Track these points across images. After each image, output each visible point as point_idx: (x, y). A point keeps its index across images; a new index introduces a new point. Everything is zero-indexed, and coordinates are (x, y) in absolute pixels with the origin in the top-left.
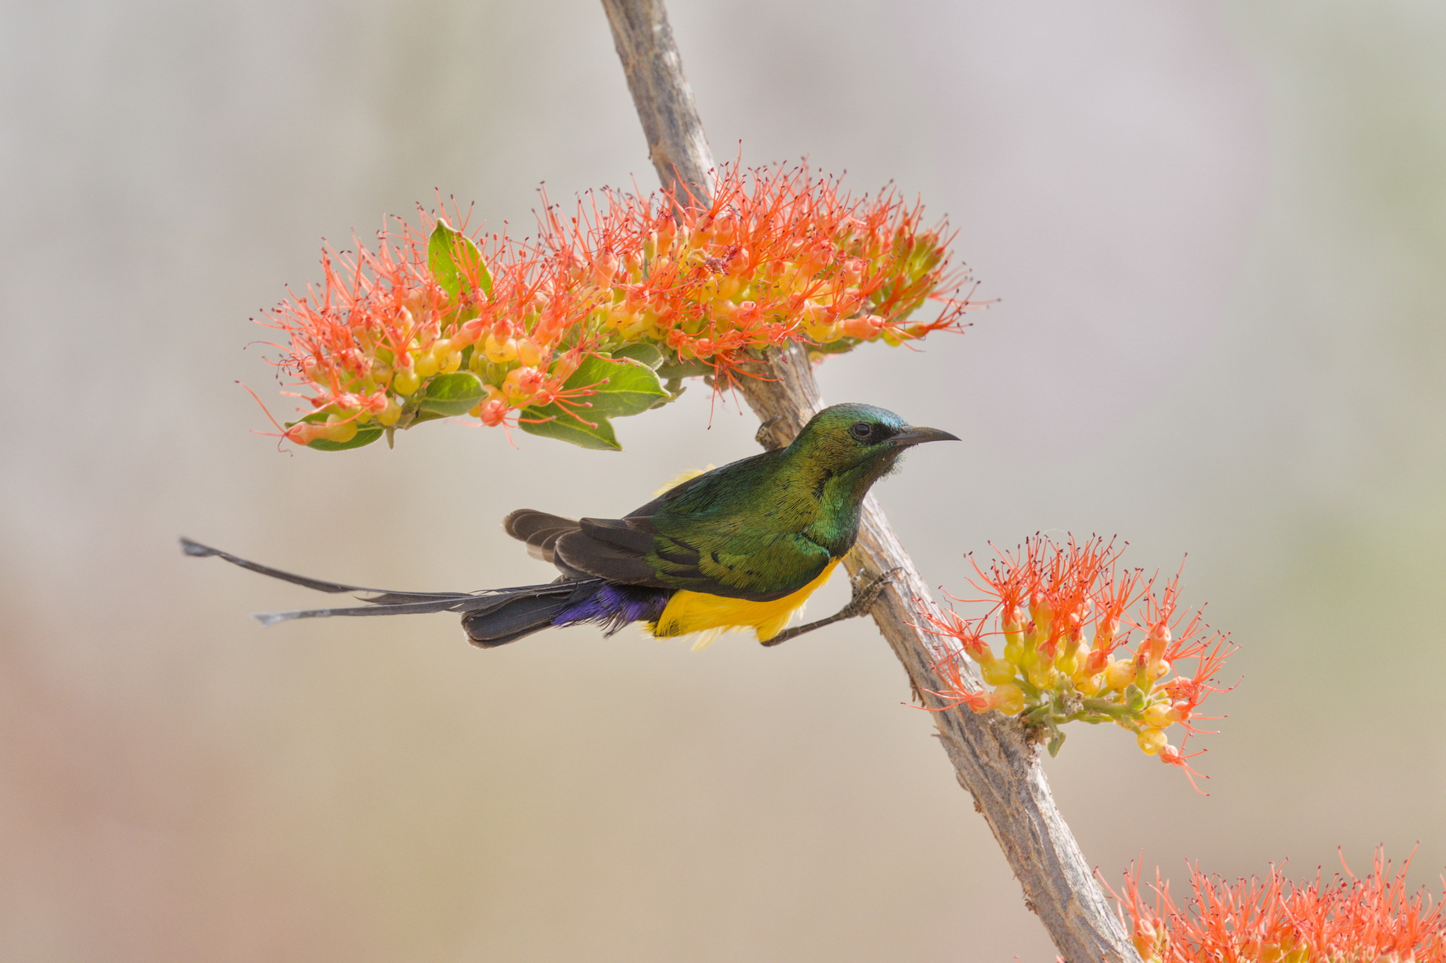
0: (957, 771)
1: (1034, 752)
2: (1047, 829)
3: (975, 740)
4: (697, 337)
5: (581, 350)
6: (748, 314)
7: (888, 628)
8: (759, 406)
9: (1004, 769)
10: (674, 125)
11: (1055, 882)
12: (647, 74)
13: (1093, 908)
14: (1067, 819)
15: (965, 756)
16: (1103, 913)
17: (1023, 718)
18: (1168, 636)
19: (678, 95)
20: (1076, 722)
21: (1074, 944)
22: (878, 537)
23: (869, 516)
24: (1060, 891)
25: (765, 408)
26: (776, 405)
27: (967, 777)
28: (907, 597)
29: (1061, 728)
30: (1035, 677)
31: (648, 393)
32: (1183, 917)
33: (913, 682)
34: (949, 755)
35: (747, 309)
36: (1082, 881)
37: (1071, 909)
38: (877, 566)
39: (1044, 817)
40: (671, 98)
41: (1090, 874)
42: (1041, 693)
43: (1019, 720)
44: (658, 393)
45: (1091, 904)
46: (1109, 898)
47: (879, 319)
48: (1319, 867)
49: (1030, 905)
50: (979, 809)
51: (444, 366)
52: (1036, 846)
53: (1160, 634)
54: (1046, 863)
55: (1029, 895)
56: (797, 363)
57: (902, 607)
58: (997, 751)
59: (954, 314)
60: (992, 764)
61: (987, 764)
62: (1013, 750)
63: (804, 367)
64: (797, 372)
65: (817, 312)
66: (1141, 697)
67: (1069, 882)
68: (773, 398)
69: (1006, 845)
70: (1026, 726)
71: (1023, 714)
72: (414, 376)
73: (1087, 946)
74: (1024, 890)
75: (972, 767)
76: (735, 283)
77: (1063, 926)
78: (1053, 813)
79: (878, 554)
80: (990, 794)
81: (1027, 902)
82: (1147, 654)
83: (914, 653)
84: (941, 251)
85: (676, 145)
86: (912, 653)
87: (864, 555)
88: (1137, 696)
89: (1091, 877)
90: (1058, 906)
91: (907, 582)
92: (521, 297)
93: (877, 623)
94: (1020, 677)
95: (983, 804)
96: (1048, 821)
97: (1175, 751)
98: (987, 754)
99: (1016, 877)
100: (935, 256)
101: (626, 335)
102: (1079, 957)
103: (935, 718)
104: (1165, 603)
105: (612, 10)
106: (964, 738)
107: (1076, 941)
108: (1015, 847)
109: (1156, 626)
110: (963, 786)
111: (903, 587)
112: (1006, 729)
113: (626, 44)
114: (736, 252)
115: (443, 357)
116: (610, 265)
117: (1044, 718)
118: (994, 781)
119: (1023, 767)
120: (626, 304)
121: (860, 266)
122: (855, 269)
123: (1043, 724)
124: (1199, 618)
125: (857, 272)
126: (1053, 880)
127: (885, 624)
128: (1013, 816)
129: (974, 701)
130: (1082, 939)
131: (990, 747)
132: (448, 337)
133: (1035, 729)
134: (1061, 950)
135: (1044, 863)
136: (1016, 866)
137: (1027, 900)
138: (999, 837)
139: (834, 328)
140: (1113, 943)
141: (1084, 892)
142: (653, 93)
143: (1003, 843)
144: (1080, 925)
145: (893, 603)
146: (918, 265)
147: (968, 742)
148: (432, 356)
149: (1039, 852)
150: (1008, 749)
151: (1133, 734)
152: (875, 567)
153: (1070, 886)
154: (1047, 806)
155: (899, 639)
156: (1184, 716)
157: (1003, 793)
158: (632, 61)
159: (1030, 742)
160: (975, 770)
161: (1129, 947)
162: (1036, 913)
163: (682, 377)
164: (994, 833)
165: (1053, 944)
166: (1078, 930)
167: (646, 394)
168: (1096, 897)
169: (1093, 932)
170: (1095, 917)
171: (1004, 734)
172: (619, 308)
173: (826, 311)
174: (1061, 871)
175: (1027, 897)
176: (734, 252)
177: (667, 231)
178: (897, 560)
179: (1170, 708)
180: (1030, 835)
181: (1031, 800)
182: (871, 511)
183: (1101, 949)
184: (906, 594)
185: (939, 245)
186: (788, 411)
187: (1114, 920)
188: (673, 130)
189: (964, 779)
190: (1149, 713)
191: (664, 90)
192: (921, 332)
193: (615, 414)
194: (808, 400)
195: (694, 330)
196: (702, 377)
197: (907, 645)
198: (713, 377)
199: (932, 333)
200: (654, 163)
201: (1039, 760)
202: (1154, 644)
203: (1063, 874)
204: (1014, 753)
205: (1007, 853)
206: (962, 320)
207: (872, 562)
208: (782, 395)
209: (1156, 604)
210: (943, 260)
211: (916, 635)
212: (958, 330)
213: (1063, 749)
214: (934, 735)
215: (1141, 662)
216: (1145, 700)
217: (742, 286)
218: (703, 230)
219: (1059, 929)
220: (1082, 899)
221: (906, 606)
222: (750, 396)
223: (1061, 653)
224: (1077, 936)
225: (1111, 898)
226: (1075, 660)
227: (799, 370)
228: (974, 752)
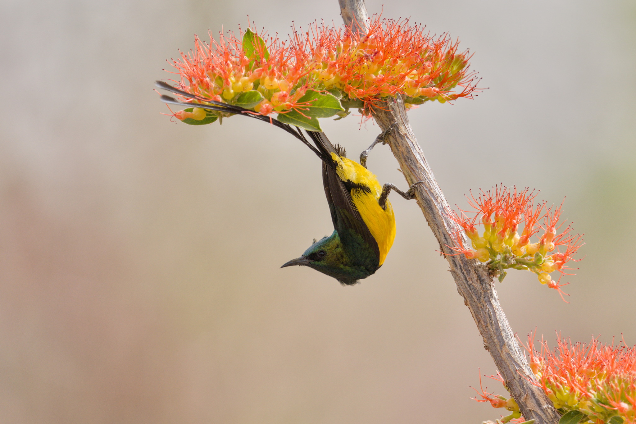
0: (458, 287)
1: (492, 280)
2: (496, 314)
3: (467, 273)
4: (358, 88)
5: (306, 87)
6: (381, 80)
7: (432, 223)
8: (382, 123)
9: (479, 287)
10: (352, 0)
11: (498, 337)
13: (513, 350)
14: (504, 311)
15: (462, 280)
16: (518, 352)
17: (488, 265)
18: (555, 232)
20: (511, 269)
21: (504, 365)
22: (430, 183)
23: (427, 174)
24: (500, 341)
25: (384, 125)
26: (389, 123)
28: (441, 210)
29: (505, 270)
30: (495, 247)
31: (335, 108)
32: (553, 355)
33: (441, 247)
34: (455, 279)
35: (380, 78)
36: (509, 338)
37: (504, 349)
38: (429, 195)
39: (495, 309)
41: (513, 335)
42: (497, 254)
43: (486, 266)
44: (339, 109)
45: (513, 348)
46: (521, 346)
47: (437, 89)
48: (614, 337)
49: (486, 347)
50: (466, 304)
51: (245, 89)
52: (490, 321)
53: (551, 231)
54: (494, 329)
55: (486, 343)
56: (399, 106)
57: (438, 214)
58: (476, 279)
59: (470, 90)
60: (474, 284)
61: (471, 284)
62: (483, 279)
63: (402, 108)
64: (399, 110)
65: (411, 82)
66: (541, 258)
67: (504, 338)
68: (388, 120)
69: (477, 320)
70: (489, 269)
71: (488, 264)
72: (232, 91)
73: (510, 366)
74: (484, 340)
75: (465, 285)
76: (376, 67)
77: (500, 356)
78: (499, 307)
79: (429, 190)
80: (472, 297)
82: (545, 240)
83: (443, 234)
84: (466, 62)
85: (353, 9)
86: (442, 234)
87: (423, 191)
88: (539, 257)
89: (514, 337)
90: (498, 348)
91: (441, 203)
92: (282, 65)
93: (427, 220)
94: (488, 246)
95: (468, 302)
96: (496, 311)
97: (554, 283)
98: (472, 280)
99: (481, 335)
100: (463, 64)
101: (327, 84)
102: (506, 371)
103: (450, 264)
104: (555, 217)
106: (462, 272)
107: (505, 363)
108: (481, 321)
109: (550, 227)
110: (460, 294)
111: (440, 205)
112: (480, 270)
115: (245, 84)
116: (322, 52)
117: (497, 266)
118: (474, 292)
119: (487, 286)
120: (327, 71)
121: (431, 65)
122: (429, 66)
123: (497, 269)
124: (569, 228)
126: (497, 336)
127: (431, 221)
128: (481, 307)
129: (467, 254)
130: (508, 363)
131: (473, 277)
132: (248, 76)
133: (493, 270)
134: (498, 367)
135: (493, 329)
136: (481, 330)
137: (485, 345)
138: (474, 317)
139: (417, 91)
140: (521, 365)
141: (510, 343)
143: (476, 319)
144: (507, 357)
145: (435, 212)
146: (455, 68)
147: (464, 274)
148: (240, 83)
149: (491, 324)
150: (481, 278)
151: (536, 275)
152: (428, 196)
153: (504, 339)
154: (496, 304)
155: (436, 228)
156: (560, 267)
157: (477, 297)
159: (491, 276)
160: (466, 286)
161: (528, 367)
162: (488, 351)
163: (349, 108)
164: (472, 315)
165: (495, 365)
166: (506, 359)
167: (334, 109)
168: (515, 345)
169: (513, 360)
170: (514, 353)
171: (480, 272)
172: (324, 72)
173: (415, 82)
174: (501, 333)
175: (485, 343)
176: (376, 53)
177: (348, 42)
178: (437, 194)
179: (553, 264)
180: (488, 316)
181: (490, 301)
182: (428, 172)
183: (516, 367)
184: (440, 209)
185: (465, 59)
187: (522, 356)
188: (352, 3)
189: (461, 291)
190: (544, 265)
192: (455, 97)
193: (320, 116)
194: (403, 122)
195: (357, 86)
196: (357, 109)
197: (440, 231)
198: (362, 110)
199: (459, 98)
200: (342, 17)
201: (494, 284)
202: (548, 235)
203: (501, 334)
204: (484, 280)
205: (477, 324)
206: (473, 93)
208: (392, 119)
209: (551, 217)
210: (466, 66)
211: (444, 226)
212: (471, 97)
213: (505, 279)
214: (449, 271)
215: (542, 243)
216: (543, 259)
217: (379, 68)
218: (363, 42)
219: (498, 358)
220: (509, 345)
221: (440, 214)
222: (378, 119)
223: (507, 237)
224: (506, 361)
225: (522, 346)
226: (513, 241)
227: (400, 110)
228: (466, 279)
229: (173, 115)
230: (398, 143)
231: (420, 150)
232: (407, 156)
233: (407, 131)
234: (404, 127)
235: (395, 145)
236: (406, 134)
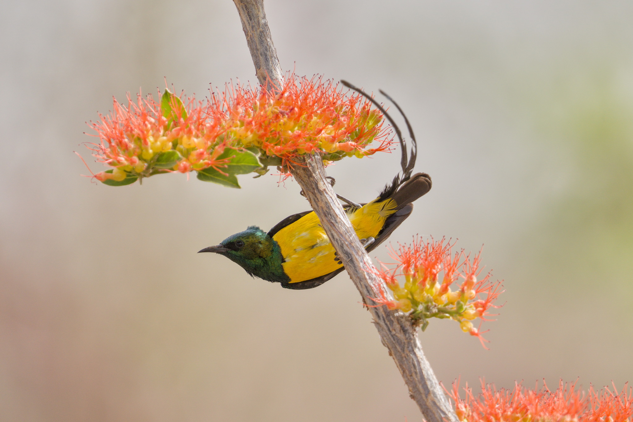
0: (382, 338)
1: (415, 330)
2: (420, 363)
3: (390, 324)
4: (276, 145)
5: (224, 145)
6: (297, 136)
7: (353, 276)
8: (300, 180)
9: (402, 337)
10: (267, 61)
11: (423, 386)
12: (256, 39)
13: (439, 398)
14: (428, 360)
15: (385, 331)
16: (443, 400)
17: (411, 316)
18: (475, 280)
19: (269, 48)
20: (433, 318)
23: (347, 228)
24: (425, 390)
25: (303, 181)
26: (308, 180)
27: (386, 340)
28: (362, 263)
29: (428, 320)
30: (416, 296)
31: (254, 165)
32: (477, 401)
33: (364, 299)
34: (378, 331)
35: (297, 134)
36: (434, 386)
37: (429, 398)
39: (419, 358)
40: (266, 50)
42: (419, 304)
43: (409, 316)
44: (257, 165)
45: (438, 396)
46: (446, 394)
47: (353, 143)
49: (412, 397)
50: (391, 354)
51: (164, 149)
52: (415, 370)
53: (471, 278)
54: (419, 377)
56: (317, 162)
57: (360, 267)
58: (399, 329)
59: (387, 144)
60: (397, 335)
61: (394, 335)
63: (320, 164)
64: (317, 166)
65: (327, 138)
66: (462, 306)
67: (429, 386)
68: (307, 177)
70: (412, 319)
71: (411, 314)
72: (151, 151)
73: (436, 413)
74: (409, 390)
75: (388, 336)
76: (292, 123)
77: (426, 405)
78: (422, 357)
79: (350, 244)
80: (396, 347)
81: (410, 395)
82: (466, 288)
83: (364, 287)
84: (381, 117)
85: (268, 69)
88: (460, 305)
89: (438, 385)
90: (424, 396)
92: (200, 124)
93: (349, 274)
94: (410, 296)
95: (393, 352)
96: (420, 360)
97: (476, 330)
98: (395, 330)
99: (406, 384)
100: (379, 119)
101: (245, 142)
102: (432, 419)
103: (373, 315)
104: (474, 264)
105: (242, 12)
106: (385, 323)
107: (431, 412)
108: (406, 371)
109: (470, 275)
110: (384, 344)
111: (361, 258)
112: (403, 320)
113: (247, 26)
114: (293, 109)
115: (164, 144)
116: (239, 110)
117: (420, 316)
118: (397, 342)
119: (410, 336)
120: (245, 129)
121: (346, 120)
122: (344, 121)
123: (420, 318)
124: (489, 276)
125: (345, 122)
127: (352, 274)
128: (405, 357)
129: (390, 304)
130: (434, 411)
131: (396, 327)
132: (166, 136)
133: (416, 320)
134: (425, 416)
136: (406, 379)
137: (410, 394)
138: (399, 366)
139: (334, 146)
140: (447, 412)
141: (435, 391)
142: (259, 47)
143: (401, 369)
144: (433, 405)
145: (356, 265)
146: (371, 123)
147: (387, 325)
148: (158, 143)
149: (416, 373)
150: (404, 328)
151: (458, 323)
152: (349, 250)
153: (429, 388)
154: (420, 353)
155: (358, 280)
156: (481, 314)
157: (401, 347)
158: (250, 34)
159: (414, 326)
160: (389, 337)
161: (454, 415)
162: (414, 400)
163: (268, 165)
164: (397, 365)
165: (421, 413)
166: (432, 407)
167: (252, 166)
168: (440, 393)
169: (438, 408)
170: (439, 401)
171: (403, 322)
172: (241, 130)
173: (331, 137)
174: (425, 381)
175: (410, 393)
176: (291, 109)
177: (264, 100)
178: (358, 247)
179: (475, 311)
180: (412, 366)
181: (414, 350)
182: (348, 226)
183: (442, 415)
186: (313, 182)
187: (447, 403)
188: (267, 63)
189: (384, 341)
190: (466, 313)
191: (263, 46)
192: (372, 152)
193: (239, 173)
194: (322, 178)
195: (274, 142)
196: (276, 167)
197: (362, 283)
198: (281, 167)
199: (377, 152)
200: (258, 78)
201: (417, 334)
202: (469, 283)
204: (407, 330)
205: (402, 373)
206: (391, 147)
207: (347, 247)
208: (310, 176)
209: (470, 265)
210: (382, 121)
211: (366, 279)
212: (389, 151)
213: (428, 328)
214: (372, 322)
215: (463, 291)
216: (464, 307)
217: (295, 125)
218: (278, 100)
219: (424, 406)
220: (434, 394)
221: (362, 266)
223: (428, 286)
224: (431, 409)
226: (434, 290)
227: (319, 166)
228: (389, 330)
229: (93, 176)
230: (318, 199)
231: (339, 205)
232: (327, 211)
233: (326, 187)
234: (323, 182)
235: (315, 201)
236: (325, 190)
